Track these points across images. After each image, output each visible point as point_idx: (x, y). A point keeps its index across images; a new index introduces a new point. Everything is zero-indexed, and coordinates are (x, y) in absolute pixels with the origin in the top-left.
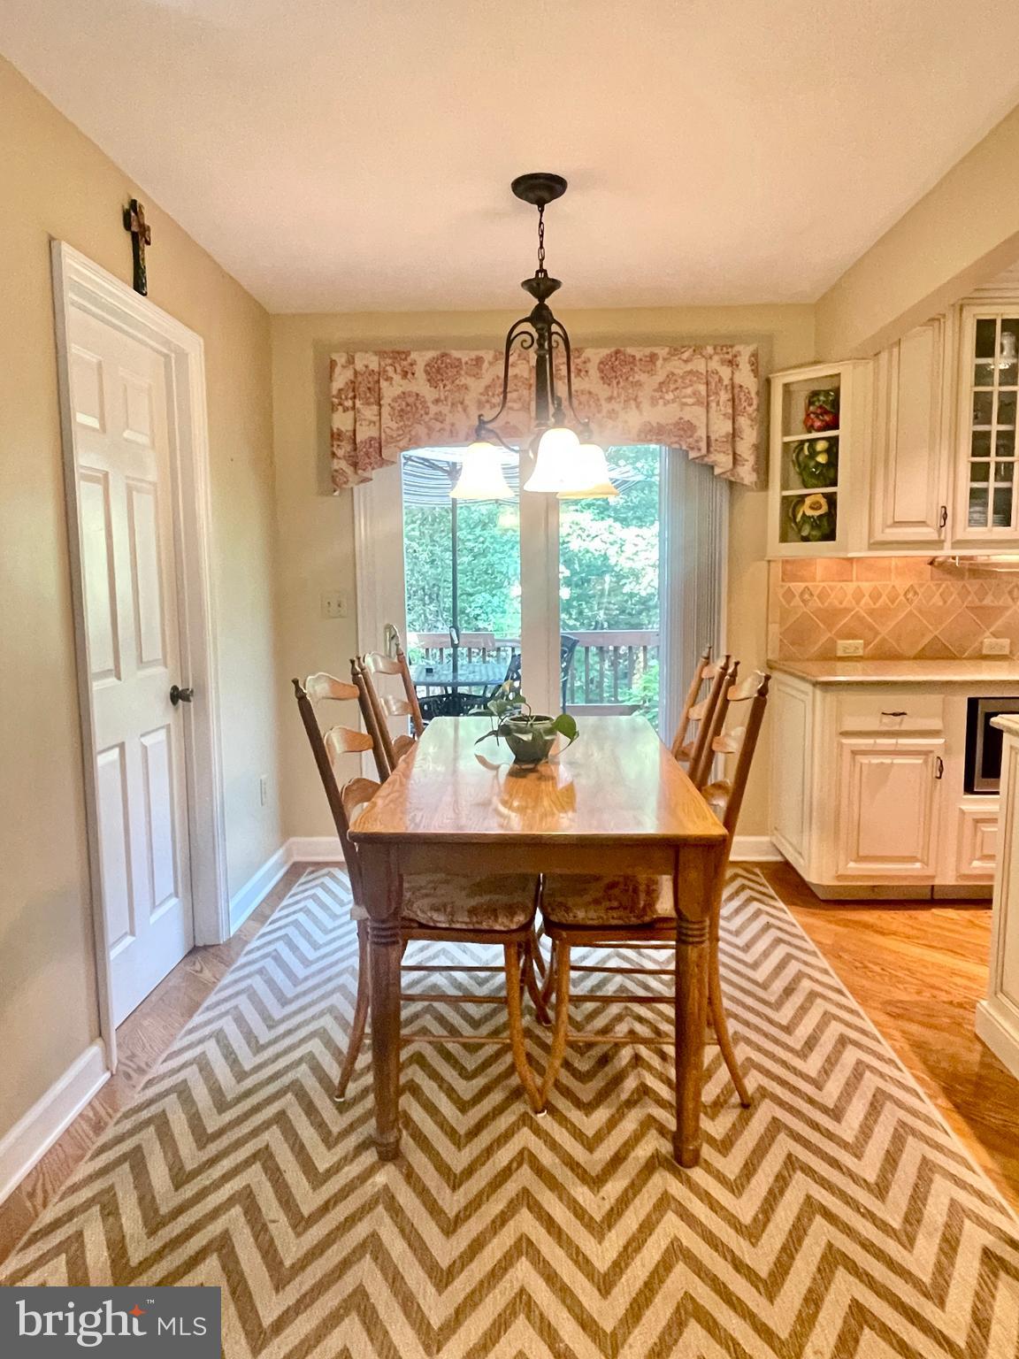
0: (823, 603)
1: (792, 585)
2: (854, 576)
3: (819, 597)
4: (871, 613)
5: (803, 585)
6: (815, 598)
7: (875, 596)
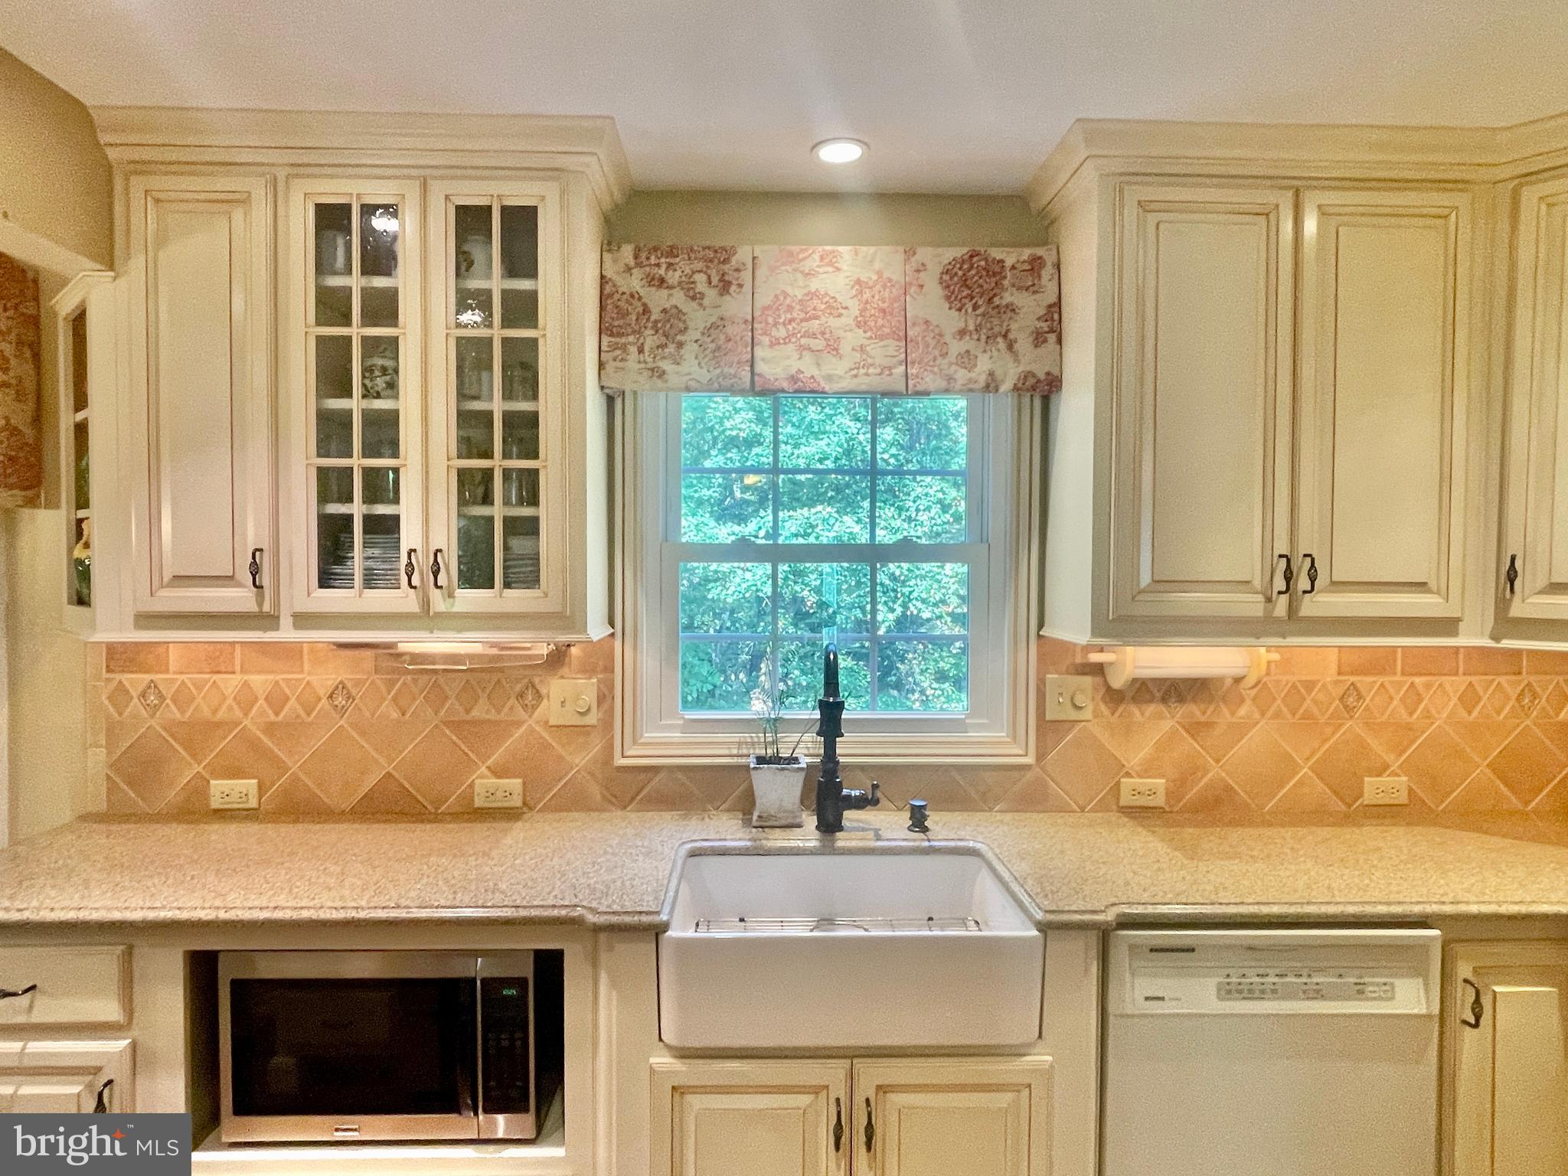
0: (183, 712)
1: (126, 678)
2: (238, 662)
3: (174, 701)
4: (270, 728)
5: (147, 677)
6: (168, 701)
7: (277, 700)
